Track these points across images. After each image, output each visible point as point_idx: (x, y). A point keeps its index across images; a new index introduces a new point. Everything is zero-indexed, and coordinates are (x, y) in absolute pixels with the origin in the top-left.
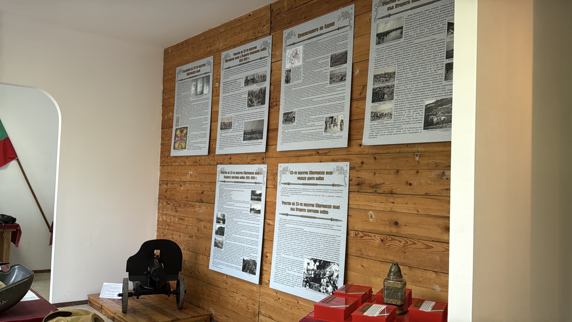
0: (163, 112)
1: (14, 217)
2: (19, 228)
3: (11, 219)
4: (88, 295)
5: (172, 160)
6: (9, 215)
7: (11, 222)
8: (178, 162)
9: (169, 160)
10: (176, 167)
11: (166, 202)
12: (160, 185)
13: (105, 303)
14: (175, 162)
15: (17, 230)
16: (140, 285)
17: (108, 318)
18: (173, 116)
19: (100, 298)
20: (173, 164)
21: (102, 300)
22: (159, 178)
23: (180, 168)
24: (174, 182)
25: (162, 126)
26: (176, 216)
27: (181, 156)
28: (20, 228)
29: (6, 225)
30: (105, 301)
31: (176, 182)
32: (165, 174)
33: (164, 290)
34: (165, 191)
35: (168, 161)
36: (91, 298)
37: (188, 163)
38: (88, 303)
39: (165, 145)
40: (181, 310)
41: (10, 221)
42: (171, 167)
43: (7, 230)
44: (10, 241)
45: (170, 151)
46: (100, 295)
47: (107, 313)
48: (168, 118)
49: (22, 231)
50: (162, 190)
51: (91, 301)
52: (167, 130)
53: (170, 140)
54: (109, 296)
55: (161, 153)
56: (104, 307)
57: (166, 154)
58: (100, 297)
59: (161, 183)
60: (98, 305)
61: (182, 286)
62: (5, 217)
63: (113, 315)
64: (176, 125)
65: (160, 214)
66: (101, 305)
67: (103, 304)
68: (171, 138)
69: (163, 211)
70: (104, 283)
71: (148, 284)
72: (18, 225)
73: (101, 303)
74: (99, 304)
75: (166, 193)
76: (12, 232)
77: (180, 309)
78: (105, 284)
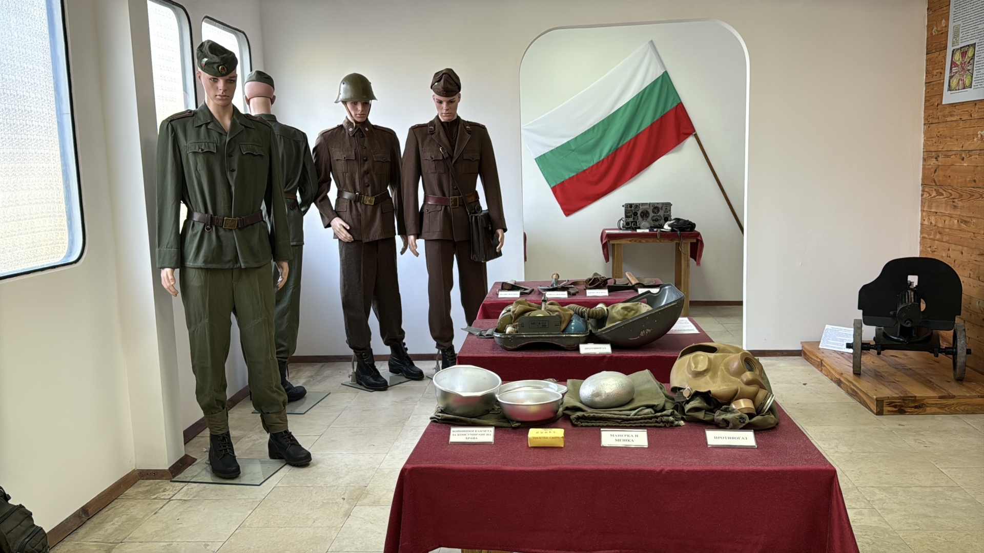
0: (928, 21)
1: (693, 222)
2: (699, 238)
3: (688, 224)
4: (802, 343)
5: (946, 112)
6: (686, 219)
7: (689, 230)
8: (957, 115)
9: (940, 112)
10: (955, 124)
11: (935, 190)
12: (924, 160)
13: (827, 356)
14: (952, 116)
15: (698, 240)
16: (884, 333)
17: (832, 380)
18: (947, 26)
19: (819, 349)
20: (948, 119)
21: (823, 351)
22: (922, 147)
23: (961, 125)
24: (950, 153)
25: (927, 49)
26: (954, 216)
27: (963, 102)
28: (701, 238)
29: (682, 234)
30: (828, 354)
31: (953, 153)
32: (934, 140)
33: (928, 344)
34: (933, 170)
35: (939, 114)
36: (806, 347)
37: (975, 116)
38: (802, 354)
39: (933, 85)
40: (960, 382)
41: (688, 228)
42: (944, 125)
43: (684, 241)
44: (689, 257)
45: (941, 95)
46: (821, 344)
47: (830, 372)
48: (939, 31)
49: (704, 242)
50: (929, 169)
51: (806, 351)
52: (936, 54)
53: (942, 73)
54: (834, 347)
55: (926, 101)
56: (825, 363)
57: (935, 101)
58: (820, 347)
59: (925, 157)
60: (815, 359)
61: (961, 341)
62: (681, 221)
63: (838, 377)
64: (953, 43)
65: (924, 214)
66: (820, 359)
67: (824, 359)
68: (944, 69)
69: (930, 207)
70: (827, 325)
71: (897, 333)
72: (698, 234)
73: (820, 356)
74: (817, 357)
75: (936, 174)
76: (691, 243)
77: (960, 380)
78: (827, 327)
